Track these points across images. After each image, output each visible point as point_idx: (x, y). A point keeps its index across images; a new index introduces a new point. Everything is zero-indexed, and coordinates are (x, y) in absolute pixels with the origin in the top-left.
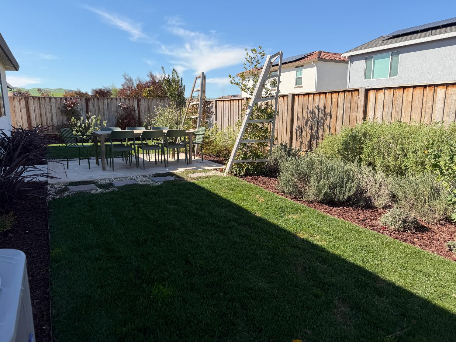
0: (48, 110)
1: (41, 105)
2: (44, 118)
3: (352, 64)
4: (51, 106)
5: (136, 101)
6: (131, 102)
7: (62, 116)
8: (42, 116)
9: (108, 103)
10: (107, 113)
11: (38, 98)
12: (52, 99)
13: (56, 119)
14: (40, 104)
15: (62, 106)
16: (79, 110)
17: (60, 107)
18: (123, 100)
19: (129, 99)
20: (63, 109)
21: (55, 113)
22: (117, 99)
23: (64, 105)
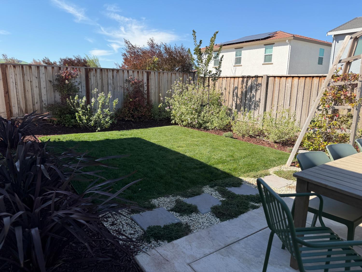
0: (35, 83)
1: (25, 77)
2: (29, 96)
3: (338, 42)
4: (39, 78)
5: (146, 74)
6: (140, 75)
7: (54, 91)
8: (27, 92)
9: (113, 76)
10: (112, 89)
11: (21, 66)
12: (40, 68)
13: (46, 96)
14: (23, 75)
15: (55, 79)
16: (76, 84)
17: (52, 80)
18: (131, 72)
19: (138, 72)
20: (56, 83)
21: (44, 88)
22: (124, 71)
23: (57, 77)
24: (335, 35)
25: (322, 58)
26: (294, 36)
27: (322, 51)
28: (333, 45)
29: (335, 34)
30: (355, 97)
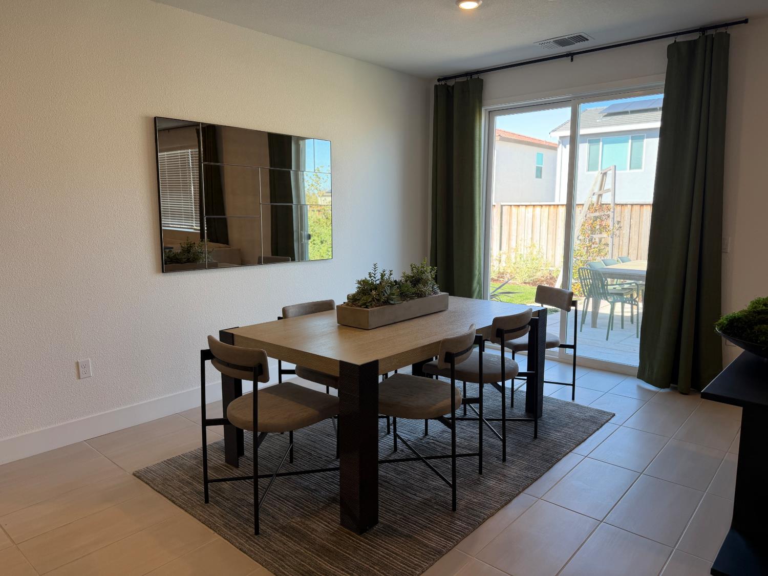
24: (561, 137)
25: (541, 168)
26: (500, 135)
27: (540, 157)
28: (559, 149)
29: (562, 135)
30: (609, 227)
